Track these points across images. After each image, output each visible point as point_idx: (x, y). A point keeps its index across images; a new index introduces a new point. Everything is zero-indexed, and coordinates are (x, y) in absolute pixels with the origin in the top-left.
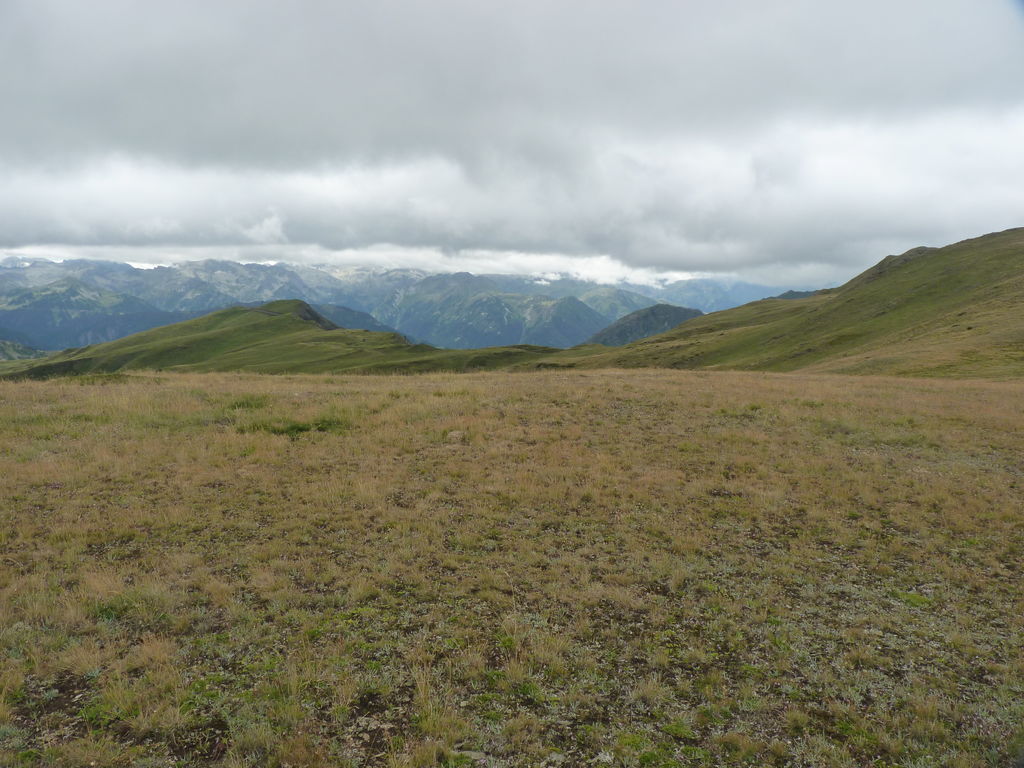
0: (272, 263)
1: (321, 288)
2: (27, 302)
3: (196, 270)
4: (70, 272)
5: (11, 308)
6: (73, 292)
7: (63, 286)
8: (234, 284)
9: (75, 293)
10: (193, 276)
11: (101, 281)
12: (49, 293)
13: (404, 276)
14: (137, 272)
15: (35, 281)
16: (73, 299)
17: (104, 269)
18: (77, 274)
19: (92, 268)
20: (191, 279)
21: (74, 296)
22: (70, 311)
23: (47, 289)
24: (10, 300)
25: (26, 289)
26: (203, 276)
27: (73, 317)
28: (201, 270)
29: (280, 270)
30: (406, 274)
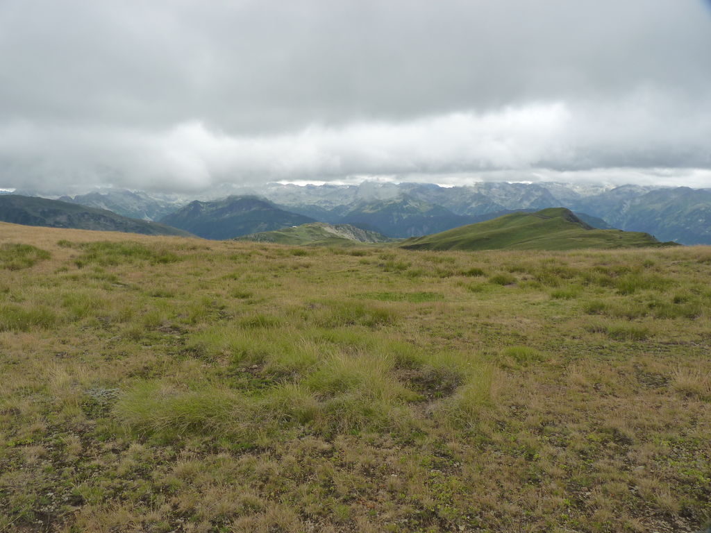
0: (530, 183)
1: (565, 200)
2: (380, 209)
3: (479, 188)
4: (403, 190)
5: (372, 212)
6: (405, 202)
7: (400, 198)
8: (504, 197)
9: (406, 203)
10: (477, 192)
11: (420, 196)
12: (392, 203)
13: (631, 190)
14: (442, 189)
15: (384, 196)
16: (405, 207)
17: (423, 188)
18: (407, 191)
19: (416, 187)
20: (476, 194)
21: (405, 205)
22: (402, 214)
23: (391, 201)
24: (371, 207)
25: (379, 201)
26: (483, 192)
27: (404, 218)
28: (482, 188)
29: (535, 187)
30: (633, 189)
